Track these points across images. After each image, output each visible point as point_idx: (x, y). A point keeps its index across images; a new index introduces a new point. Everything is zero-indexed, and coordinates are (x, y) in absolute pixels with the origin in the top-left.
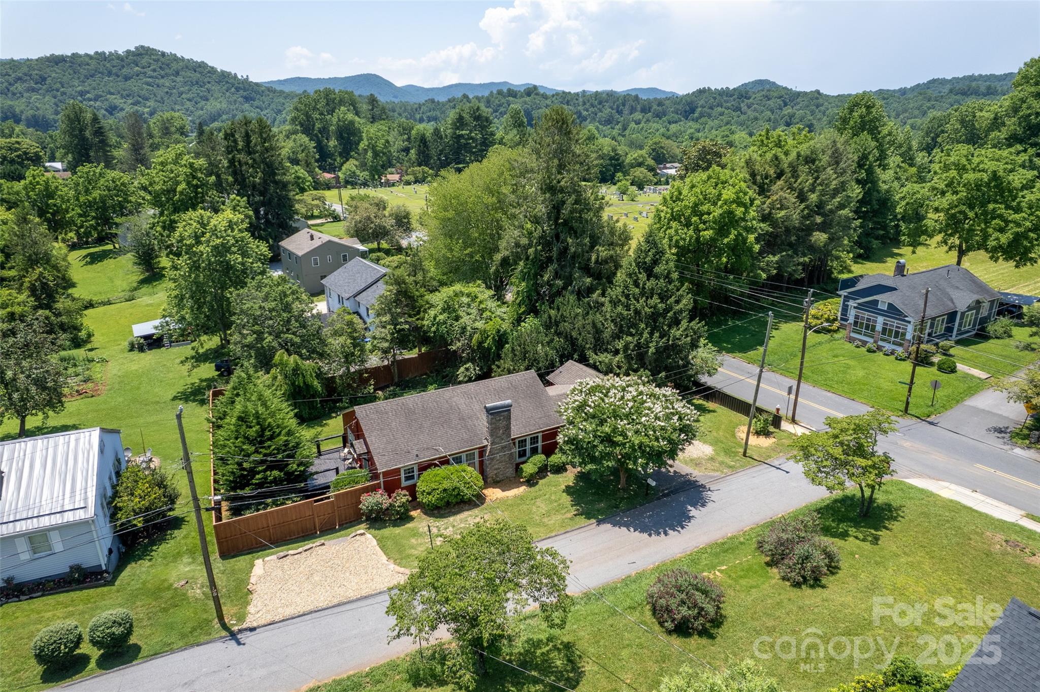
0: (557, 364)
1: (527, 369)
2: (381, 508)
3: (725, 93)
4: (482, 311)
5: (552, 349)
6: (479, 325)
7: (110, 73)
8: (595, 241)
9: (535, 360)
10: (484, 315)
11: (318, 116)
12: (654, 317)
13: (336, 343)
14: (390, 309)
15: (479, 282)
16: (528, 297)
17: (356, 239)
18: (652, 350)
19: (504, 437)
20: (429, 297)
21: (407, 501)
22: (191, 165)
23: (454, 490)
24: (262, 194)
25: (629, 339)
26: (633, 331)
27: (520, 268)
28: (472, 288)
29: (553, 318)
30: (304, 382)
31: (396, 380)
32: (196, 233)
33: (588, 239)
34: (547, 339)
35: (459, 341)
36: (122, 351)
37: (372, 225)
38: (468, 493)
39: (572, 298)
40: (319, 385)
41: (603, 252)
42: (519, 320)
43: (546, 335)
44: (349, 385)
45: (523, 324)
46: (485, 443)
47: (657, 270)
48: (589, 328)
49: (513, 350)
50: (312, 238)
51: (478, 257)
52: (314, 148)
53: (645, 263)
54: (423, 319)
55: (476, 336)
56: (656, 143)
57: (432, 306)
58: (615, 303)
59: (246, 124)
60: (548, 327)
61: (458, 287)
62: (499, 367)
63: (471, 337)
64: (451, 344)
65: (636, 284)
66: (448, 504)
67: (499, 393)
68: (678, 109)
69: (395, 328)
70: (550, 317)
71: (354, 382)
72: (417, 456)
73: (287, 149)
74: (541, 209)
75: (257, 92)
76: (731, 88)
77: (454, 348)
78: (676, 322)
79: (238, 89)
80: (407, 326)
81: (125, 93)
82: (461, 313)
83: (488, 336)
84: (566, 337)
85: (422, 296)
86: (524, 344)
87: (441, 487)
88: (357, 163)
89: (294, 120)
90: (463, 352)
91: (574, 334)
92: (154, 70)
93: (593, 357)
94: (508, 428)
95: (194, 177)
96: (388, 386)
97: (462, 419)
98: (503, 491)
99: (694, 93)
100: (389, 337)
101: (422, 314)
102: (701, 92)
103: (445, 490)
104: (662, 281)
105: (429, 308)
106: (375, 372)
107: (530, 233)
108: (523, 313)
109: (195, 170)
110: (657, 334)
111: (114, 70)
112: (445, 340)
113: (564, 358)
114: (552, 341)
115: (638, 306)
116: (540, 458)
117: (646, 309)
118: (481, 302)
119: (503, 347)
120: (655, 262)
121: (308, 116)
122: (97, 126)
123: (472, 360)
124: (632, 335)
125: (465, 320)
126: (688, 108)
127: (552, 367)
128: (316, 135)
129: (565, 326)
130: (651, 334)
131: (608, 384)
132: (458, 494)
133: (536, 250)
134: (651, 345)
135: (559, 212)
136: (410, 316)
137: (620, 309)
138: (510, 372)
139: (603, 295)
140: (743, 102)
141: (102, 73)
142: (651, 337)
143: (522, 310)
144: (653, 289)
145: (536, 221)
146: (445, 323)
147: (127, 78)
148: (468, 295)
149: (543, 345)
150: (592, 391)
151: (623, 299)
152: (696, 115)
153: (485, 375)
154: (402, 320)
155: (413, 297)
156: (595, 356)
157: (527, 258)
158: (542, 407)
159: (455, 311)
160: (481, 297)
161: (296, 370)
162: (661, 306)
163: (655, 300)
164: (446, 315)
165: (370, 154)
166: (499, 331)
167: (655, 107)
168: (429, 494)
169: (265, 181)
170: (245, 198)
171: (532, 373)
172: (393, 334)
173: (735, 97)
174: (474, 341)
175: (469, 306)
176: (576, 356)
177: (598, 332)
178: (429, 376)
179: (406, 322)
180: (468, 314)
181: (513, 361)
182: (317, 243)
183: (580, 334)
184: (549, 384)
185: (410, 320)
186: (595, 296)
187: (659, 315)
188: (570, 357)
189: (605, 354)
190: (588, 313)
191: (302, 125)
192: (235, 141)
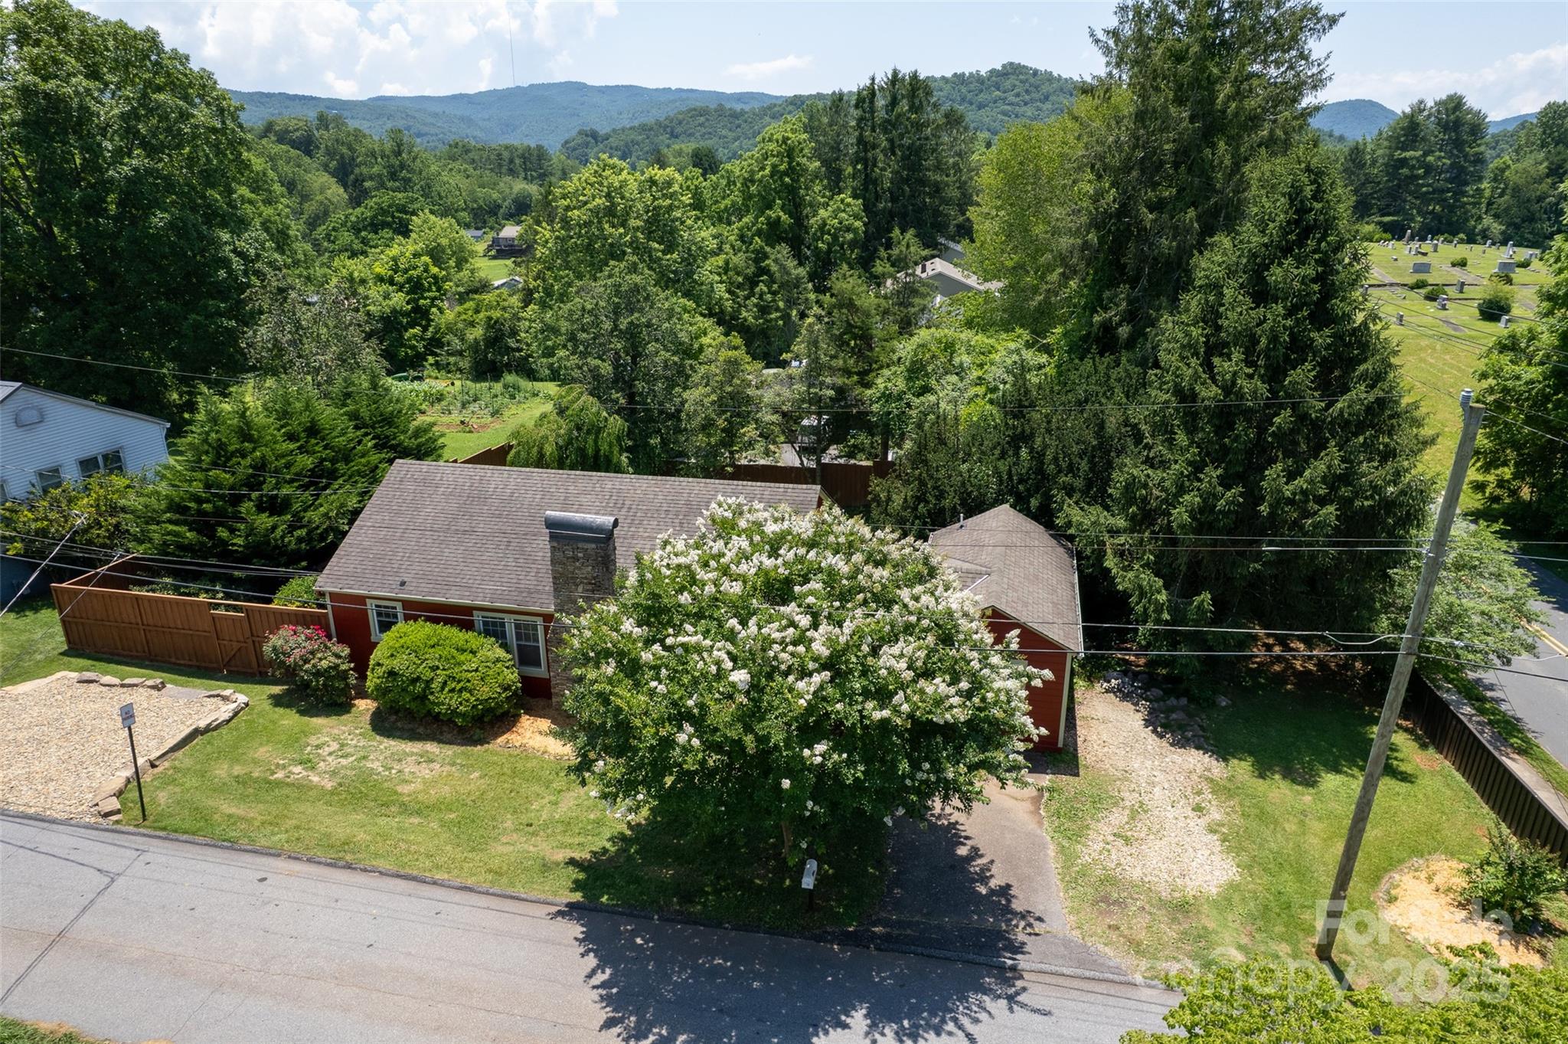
38: (446, 702)
59: (894, 83)
72: (403, 584)
85: (887, 340)
93: (1067, 511)
94: (599, 585)
105: (888, 366)
125: (939, 399)
132: (424, 696)
156: (1072, 510)
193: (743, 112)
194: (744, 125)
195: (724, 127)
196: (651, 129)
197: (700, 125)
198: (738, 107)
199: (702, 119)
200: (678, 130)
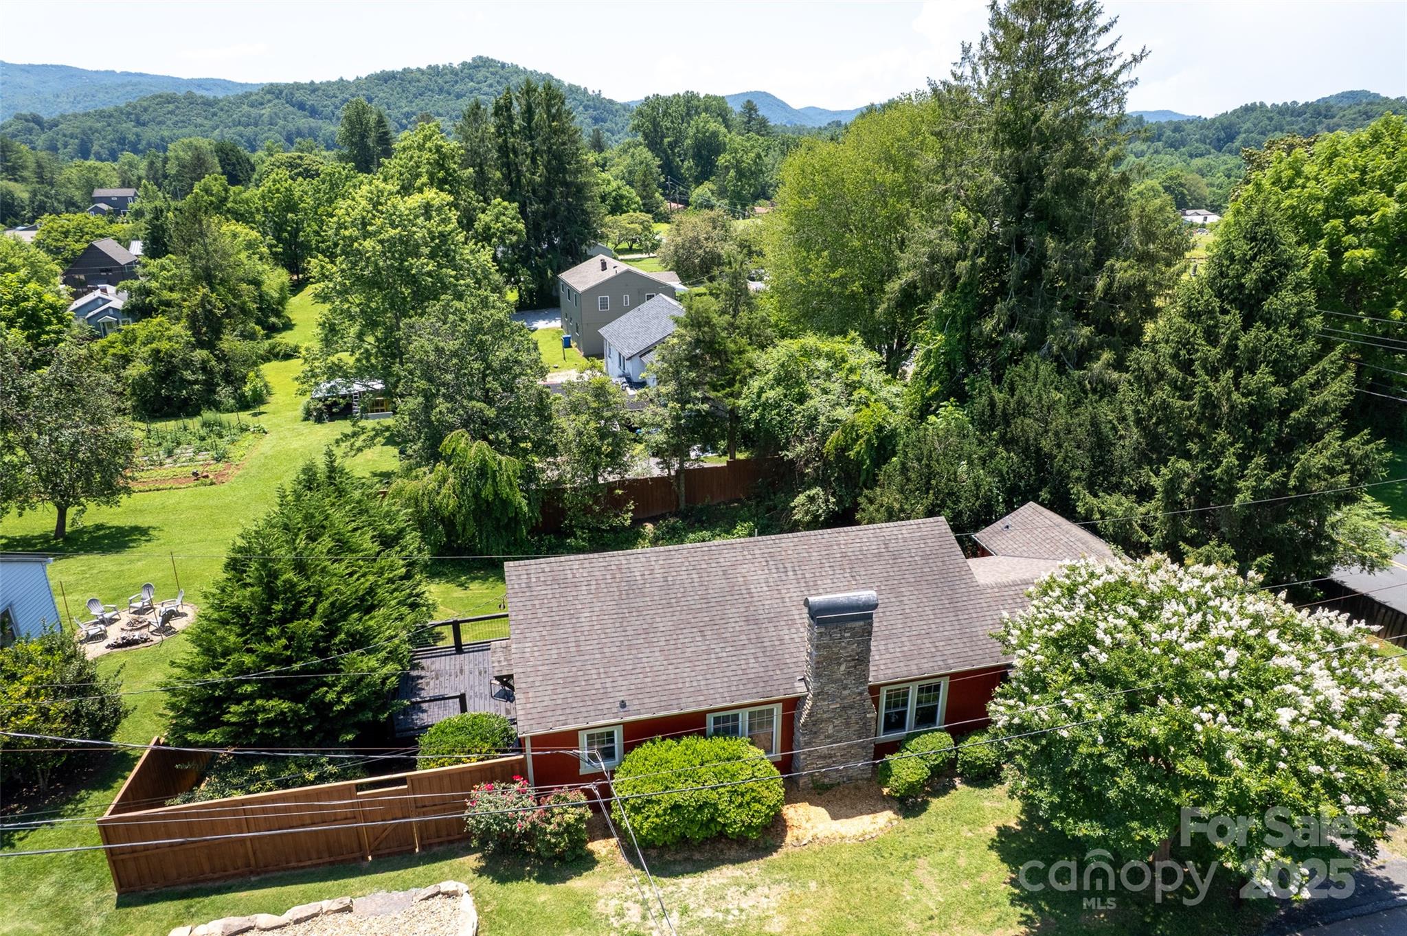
0: (1001, 508)
1: (931, 513)
2: (513, 832)
3: (1290, 112)
4: (851, 387)
5: (991, 473)
6: (843, 413)
7: (441, 90)
8: (1105, 250)
9: (950, 494)
10: (856, 396)
11: (669, 125)
12: (1256, 416)
13: (568, 425)
14: (678, 372)
15: (853, 334)
16: (947, 364)
17: (673, 273)
18: (1243, 498)
19: (849, 681)
20: (753, 355)
21: (581, 819)
22: (438, 149)
23: (700, 809)
24: (545, 200)
25: (1184, 465)
26: (1194, 447)
27: (935, 305)
28: (837, 344)
29: (1000, 406)
30: (496, 494)
31: (682, 506)
32: (363, 218)
33: (1092, 241)
34: (982, 452)
35: (802, 442)
36: (295, 420)
37: (700, 252)
38: (736, 818)
39: (1045, 369)
40: (524, 502)
41: (1124, 271)
42: (924, 411)
43: (981, 443)
44: (587, 510)
45: (932, 418)
46: (801, 689)
47: (1272, 303)
48: (1081, 434)
49: (904, 469)
50: (604, 266)
51: (856, 287)
52: (659, 167)
53: (1242, 286)
54: (737, 395)
55: (835, 434)
56: (1171, 178)
57: (756, 372)
58: (1147, 383)
59: (528, 92)
60: (985, 423)
61: (810, 340)
62: (871, 502)
63: (825, 435)
64: (785, 448)
65: (1212, 337)
66: (684, 841)
67: (853, 566)
68: (1206, 136)
69: (683, 409)
70: (992, 404)
71: (595, 503)
72: (623, 705)
73: (621, 168)
74: (992, 179)
75: (610, 112)
76: (1301, 102)
77: (791, 455)
78: (1308, 434)
79: (586, 108)
80: (706, 407)
81: (454, 114)
82: (809, 389)
83: (859, 437)
84: (1026, 450)
85: (741, 352)
86: (930, 457)
87: (667, 800)
88: (715, 188)
89: (636, 128)
90: (806, 465)
91: (1046, 444)
92: (491, 86)
93: (1085, 500)
94: (862, 659)
95: (442, 167)
96: (664, 517)
97: (752, 620)
98: (835, 817)
99: (1235, 111)
100: (669, 424)
101: (737, 385)
102: (1248, 109)
103: (676, 807)
104: (1284, 330)
105: (751, 376)
106: (640, 489)
107: (964, 231)
108: (936, 396)
109: (443, 157)
110: (1260, 460)
111: (446, 87)
112: (775, 438)
113: (1015, 497)
114: (992, 455)
115: (1215, 389)
116: (936, 742)
117: (1235, 396)
118: (852, 370)
119: (886, 460)
120: (1268, 286)
121: (655, 124)
122: (381, 130)
123: (823, 482)
124: (1187, 455)
125: (817, 402)
126: (1223, 135)
127: (986, 516)
128: (665, 152)
129: (1027, 426)
130: (1244, 459)
131: (1155, 584)
132: (712, 820)
133: (974, 264)
134: (1241, 484)
135: (1028, 192)
136: (715, 388)
137: (1162, 393)
138: (891, 516)
139: (1119, 365)
140: (1320, 122)
141: (432, 91)
142: (1243, 467)
143: (933, 390)
144: (1256, 351)
145: (979, 206)
146: (777, 405)
147: (458, 96)
148: (829, 356)
149: (970, 463)
150: (1104, 598)
151: (1173, 371)
152: (1237, 143)
153: (843, 517)
154: (699, 395)
155: (726, 353)
156: (1090, 499)
157: (953, 288)
158: (957, 610)
159: (799, 383)
160: (852, 361)
161: (483, 471)
162: (1278, 391)
163: (1264, 375)
164: (780, 390)
165: (732, 173)
166: (880, 428)
167: (1168, 133)
168: (636, 810)
169: (549, 183)
170: (516, 205)
171: (940, 524)
172: (678, 418)
173: (1308, 115)
174: (829, 445)
175: (828, 375)
176: (1044, 494)
177: (1101, 444)
178: (743, 505)
179: (705, 400)
180: (825, 391)
181: (902, 491)
182: (610, 273)
183: (1059, 446)
184: (976, 551)
185: (712, 394)
186: (1097, 366)
187: (1270, 413)
188: (1029, 495)
189: (1116, 496)
190: (1078, 403)
191: (646, 136)
192: (510, 119)
193: (216, 102)
194: (220, 114)
195: (198, 115)
196: (111, 116)
197: (169, 113)
198: (210, 95)
199: (171, 107)
200: (145, 117)
